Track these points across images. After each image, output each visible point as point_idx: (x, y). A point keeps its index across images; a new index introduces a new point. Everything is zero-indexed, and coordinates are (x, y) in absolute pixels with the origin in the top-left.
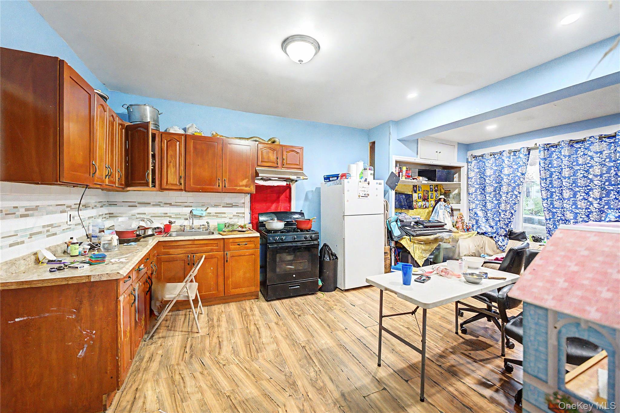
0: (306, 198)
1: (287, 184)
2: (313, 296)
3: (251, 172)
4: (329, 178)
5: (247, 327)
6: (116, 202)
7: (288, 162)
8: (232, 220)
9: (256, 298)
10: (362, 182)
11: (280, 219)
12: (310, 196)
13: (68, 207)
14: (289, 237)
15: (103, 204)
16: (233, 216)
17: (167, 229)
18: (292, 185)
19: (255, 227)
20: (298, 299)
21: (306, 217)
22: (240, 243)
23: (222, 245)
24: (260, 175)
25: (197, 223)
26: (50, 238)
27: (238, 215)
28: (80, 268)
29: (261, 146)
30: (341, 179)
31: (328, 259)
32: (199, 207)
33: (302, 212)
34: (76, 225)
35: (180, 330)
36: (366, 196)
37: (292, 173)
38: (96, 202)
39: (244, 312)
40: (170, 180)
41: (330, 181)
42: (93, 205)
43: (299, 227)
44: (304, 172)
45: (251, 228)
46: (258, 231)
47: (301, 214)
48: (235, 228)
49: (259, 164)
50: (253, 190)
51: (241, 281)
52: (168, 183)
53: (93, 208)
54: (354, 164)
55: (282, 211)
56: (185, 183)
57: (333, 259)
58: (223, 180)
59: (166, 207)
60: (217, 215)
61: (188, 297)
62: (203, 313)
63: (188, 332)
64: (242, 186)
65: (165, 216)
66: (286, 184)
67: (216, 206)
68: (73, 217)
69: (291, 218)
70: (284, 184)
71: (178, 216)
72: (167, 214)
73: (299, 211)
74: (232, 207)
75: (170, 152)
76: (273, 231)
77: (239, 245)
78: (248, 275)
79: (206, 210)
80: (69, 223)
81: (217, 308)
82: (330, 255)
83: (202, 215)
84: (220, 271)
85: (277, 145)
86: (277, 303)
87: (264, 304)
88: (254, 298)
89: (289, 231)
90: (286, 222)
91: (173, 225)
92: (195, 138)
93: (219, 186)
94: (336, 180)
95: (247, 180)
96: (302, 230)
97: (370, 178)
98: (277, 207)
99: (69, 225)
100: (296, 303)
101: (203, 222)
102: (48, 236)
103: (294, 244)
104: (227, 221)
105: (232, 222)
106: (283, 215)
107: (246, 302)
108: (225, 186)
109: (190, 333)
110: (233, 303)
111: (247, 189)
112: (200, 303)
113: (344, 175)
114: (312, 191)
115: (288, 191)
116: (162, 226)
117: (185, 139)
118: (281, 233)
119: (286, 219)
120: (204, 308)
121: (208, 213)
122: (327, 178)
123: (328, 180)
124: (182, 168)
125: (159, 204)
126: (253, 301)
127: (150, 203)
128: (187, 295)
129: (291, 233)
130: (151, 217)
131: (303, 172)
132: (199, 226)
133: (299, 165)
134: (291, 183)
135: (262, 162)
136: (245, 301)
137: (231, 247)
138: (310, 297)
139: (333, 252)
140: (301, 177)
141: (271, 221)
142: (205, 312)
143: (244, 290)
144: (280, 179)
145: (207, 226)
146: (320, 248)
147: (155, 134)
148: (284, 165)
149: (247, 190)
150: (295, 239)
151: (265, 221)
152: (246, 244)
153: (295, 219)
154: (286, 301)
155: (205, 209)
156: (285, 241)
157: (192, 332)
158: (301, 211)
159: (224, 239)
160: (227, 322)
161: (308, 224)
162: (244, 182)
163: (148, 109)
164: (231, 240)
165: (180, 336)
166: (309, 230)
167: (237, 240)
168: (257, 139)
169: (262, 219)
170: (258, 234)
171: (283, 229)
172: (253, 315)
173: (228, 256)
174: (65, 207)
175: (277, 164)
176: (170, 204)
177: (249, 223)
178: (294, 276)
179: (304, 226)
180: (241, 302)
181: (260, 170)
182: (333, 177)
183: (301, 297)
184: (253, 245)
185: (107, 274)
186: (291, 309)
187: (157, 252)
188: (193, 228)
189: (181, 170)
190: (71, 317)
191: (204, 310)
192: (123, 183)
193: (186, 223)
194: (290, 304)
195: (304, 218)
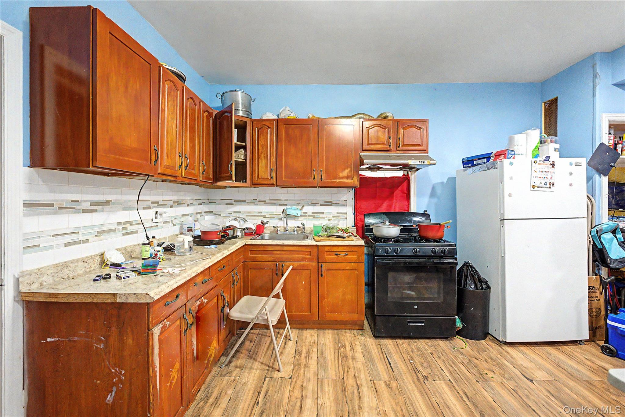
0: (433, 194)
1: (404, 175)
2: (447, 342)
3: (353, 159)
4: (473, 160)
5: (343, 378)
6: (215, 199)
7: (405, 143)
8: (331, 222)
9: (360, 329)
10: (538, 162)
11: (393, 222)
12: (439, 191)
13: (153, 203)
14: (407, 248)
15: (200, 202)
16: (333, 217)
17: (259, 231)
18: (412, 175)
19: (360, 231)
20: (422, 344)
21: (433, 220)
22: (339, 253)
23: (316, 255)
24: (365, 161)
25: (292, 224)
26: (126, 236)
27: (338, 216)
28: (124, 278)
29: (367, 124)
30: (495, 160)
31: (473, 287)
32: (294, 205)
33: (426, 213)
34: (165, 223)
35: (261, 360)
36: (548, 186)
37: (410, 158)
38: (192, 199)
39: (342, 349)
40: (262, 174)
41: (473, 165)
42: (189, 203)
43: (424, 234)
44: (430, 154)
45: (355, 234)
46: (363, 237)
47: (426, 215)
48: (334, 232)
49: (365, 147)
50: (356, 182)
51: (340, 303)
52: (259, 177)
53: (188, 205)
54: (520, 134)
55: (397, 211)
56: (277, 177)
57: (482, 289)
58: (319, 171)
59: (260, 205)
60: (314, 216)
61: (267, 320)
62: (292, 339)
63: (269, 366)
64: (342, 178)
65: (259, 216)
66: (402, 174)
67: (314, 204)
68: (161, 215)
69: (410, 221)
70: (400, 174)
71: (273, 216)
72: (261, 212)
73: (423, 212)
74: (332, 206)
75: (262, 142)
76: (383, 238)
77: (336, 255)
78: (349, 297)
79: (301, 210)
80: (155, 220)
81: (310, 335)
82: (477, 282)
83: (297, 215)
84: (314, 287)
85: (390, 120)
86: (388, 343)
87: (371, 342)
88: (357, 328)
89: (406, 240)
90: (403, 227)
91: (266, 226)
92: (288, 122)
93: (314, 178)
94: (485, 163)
95: (349, 169)
96: (428, 240)
97: (555, 156)
98: (390, 206)
99: (155, 223)
100: (418, 350)
101: (298, 223)
102: (124, 234)
103: (415, 260)
104: (325, 223)
105: (331, 224)
106: (397, 217)
107: (346, 332)
108: (321, 178)
109: (271, 369)
110: (330, 331)
111: (349, 181)
112: (288, 325)
113: (500, 154)
114: (442, 183)
115: (405, 184)
116: (254, 227)
117: (276, 124)
118: (395, 242)
119: (403, 223)
120: (294, 331)
121: (304, 213)
122: (469, 162)
123: (470, 165)
124: (274, 159)
125: (254, 201)
126: (355, 331)
127: (245, 201)
128: (267, 318)
129: (410, 244)
130: (247, 216)
131: (428, 156)
132: (294, 229)
133: (422, 145)
134: (410, 173)
135: (369, 144)
136: (344, 330)
137: (326, 256)
138: (441, 343)
139: (482, 277)
140: (426, 162)
141: (381, 225)
142: (294, 338)
143: (343, 316)
144: (394, 166)
145: (302, 228)
146: (458, 268)
147: (246, 122)
148: (399, 146)
149: (349, 183)
150: (416, 252)
151: (372, 225)
152: (347, 255)
153: (415, 222)
154: (404, 343)
155: (300, 207)
156: (400, 254)
157: (273, 368)
158: (425, 211)
159: (318, 246)
160: (318, 361)
161: (438, 230)
162: (346, 173)
163: (240, 94)
164: (326, 249)
165: (258, 371)
166: (439, 240)
167: (335, 249)
168: (362, 116)
169: (369, 221)
170: (362, 242)
171: (398, 236)
172: (354, 358)
173: (324, 268)
174: (150, 203)
175: (390, 146)
176: (264, 202)
177: (353, 226)
178: (416, 307)
179: (430, 234)
180: (339, 331)
181: (366, 155)
182: (479, 159)
183: (427, 341)
184: (355, 257)
185: (135, 294)
186: (411, 361)
187: (244, 257)
188: (287, 231)
189: (273, 161)
190: (99, 346)
191: (293, 334)
192: (211, 177)
193: (281, 224)
194: (410, 350)
195: (429, 221)
